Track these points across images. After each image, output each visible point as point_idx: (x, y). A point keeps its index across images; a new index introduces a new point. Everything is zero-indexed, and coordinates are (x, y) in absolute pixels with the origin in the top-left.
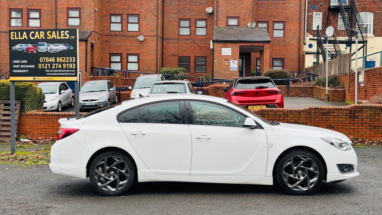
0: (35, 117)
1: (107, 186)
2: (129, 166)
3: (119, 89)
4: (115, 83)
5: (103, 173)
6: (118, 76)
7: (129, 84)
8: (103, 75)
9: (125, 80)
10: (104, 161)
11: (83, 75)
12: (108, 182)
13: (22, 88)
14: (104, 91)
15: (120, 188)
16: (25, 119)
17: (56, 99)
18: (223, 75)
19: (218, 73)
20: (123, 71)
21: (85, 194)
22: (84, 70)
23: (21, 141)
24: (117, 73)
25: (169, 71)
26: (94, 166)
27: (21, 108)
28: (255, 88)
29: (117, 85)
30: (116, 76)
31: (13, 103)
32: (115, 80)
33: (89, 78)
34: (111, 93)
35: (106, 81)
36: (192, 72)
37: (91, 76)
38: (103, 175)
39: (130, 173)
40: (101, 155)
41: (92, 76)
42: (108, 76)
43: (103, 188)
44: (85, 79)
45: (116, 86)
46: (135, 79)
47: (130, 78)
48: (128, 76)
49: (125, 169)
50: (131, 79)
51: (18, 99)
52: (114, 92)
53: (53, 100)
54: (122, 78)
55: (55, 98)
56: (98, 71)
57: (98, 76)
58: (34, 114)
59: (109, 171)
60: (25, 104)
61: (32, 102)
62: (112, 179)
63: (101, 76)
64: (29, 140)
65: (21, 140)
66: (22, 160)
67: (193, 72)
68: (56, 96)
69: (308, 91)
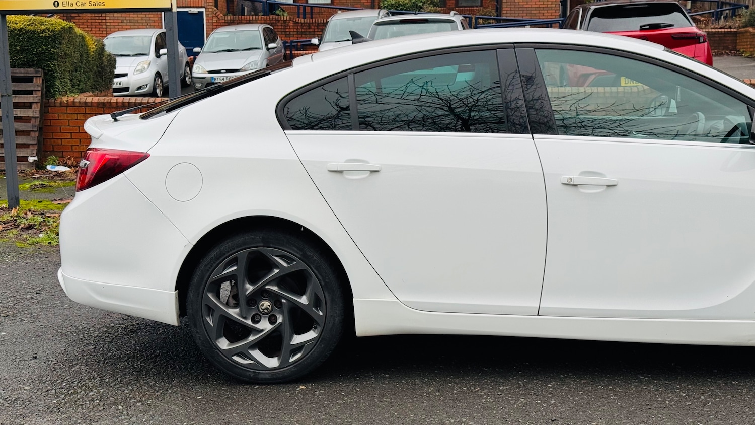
0: (82, 110)
1: (251, 352)
2: (323, 284)
3: (289, 44)
4: (280, 33)
5: (235, 307)
6: (286, 16)
7: (312, 33)
8: (253, 13)
9: (303, 25)
10: (236, 265)
11: (210, 16)
12: (251, 338)
13: (45, 37)
14: (256, 48)
15: (293, 356)
16: (57, 115)
17: (148, 68)
18: (523, 9)
19: (512, 6)
20: (298, 4)
21: (180, 367)
22: (211, 4)
23: (48, 171)
24: (284, 11)
25: (399, 5)
26: (204, 283)
27: (46, 87)
28: (638, 29)
29: (284, 36)
30: (282, 17)
31: (5, 73)
32: (281, 26)
33: (224, 21)
34: (272, 53)
35: (260, 27)
36: (451, 7)
37: (226, 16)
38: (235, 313)
39: (329, 305)
40: (225, 245)
41: (229, 17)
42: (265, 17)
43: (235, 358)
44: (214, 24)
45: (283, 38)
46: (325, 22)
47: (314, 20)
48: (308, 16)
49: (308, 292)
50: (315, 23)
51: (36, 63)
52: (278, 52)
53: (142, 71)
54: (297, 21)
55: (146, 67)
56: (242, 5)
57: (243, 17)
58: (79, 102)
59: (253, 300)
60: (55, 77)
61: (77, 74)
62: (265, 326)
63: (248, 17)
64: (67, 169)
65: (49, 167)
66: (30, 227)
67: (454, 6)
68: (149, 62)
69: (726, 41)
